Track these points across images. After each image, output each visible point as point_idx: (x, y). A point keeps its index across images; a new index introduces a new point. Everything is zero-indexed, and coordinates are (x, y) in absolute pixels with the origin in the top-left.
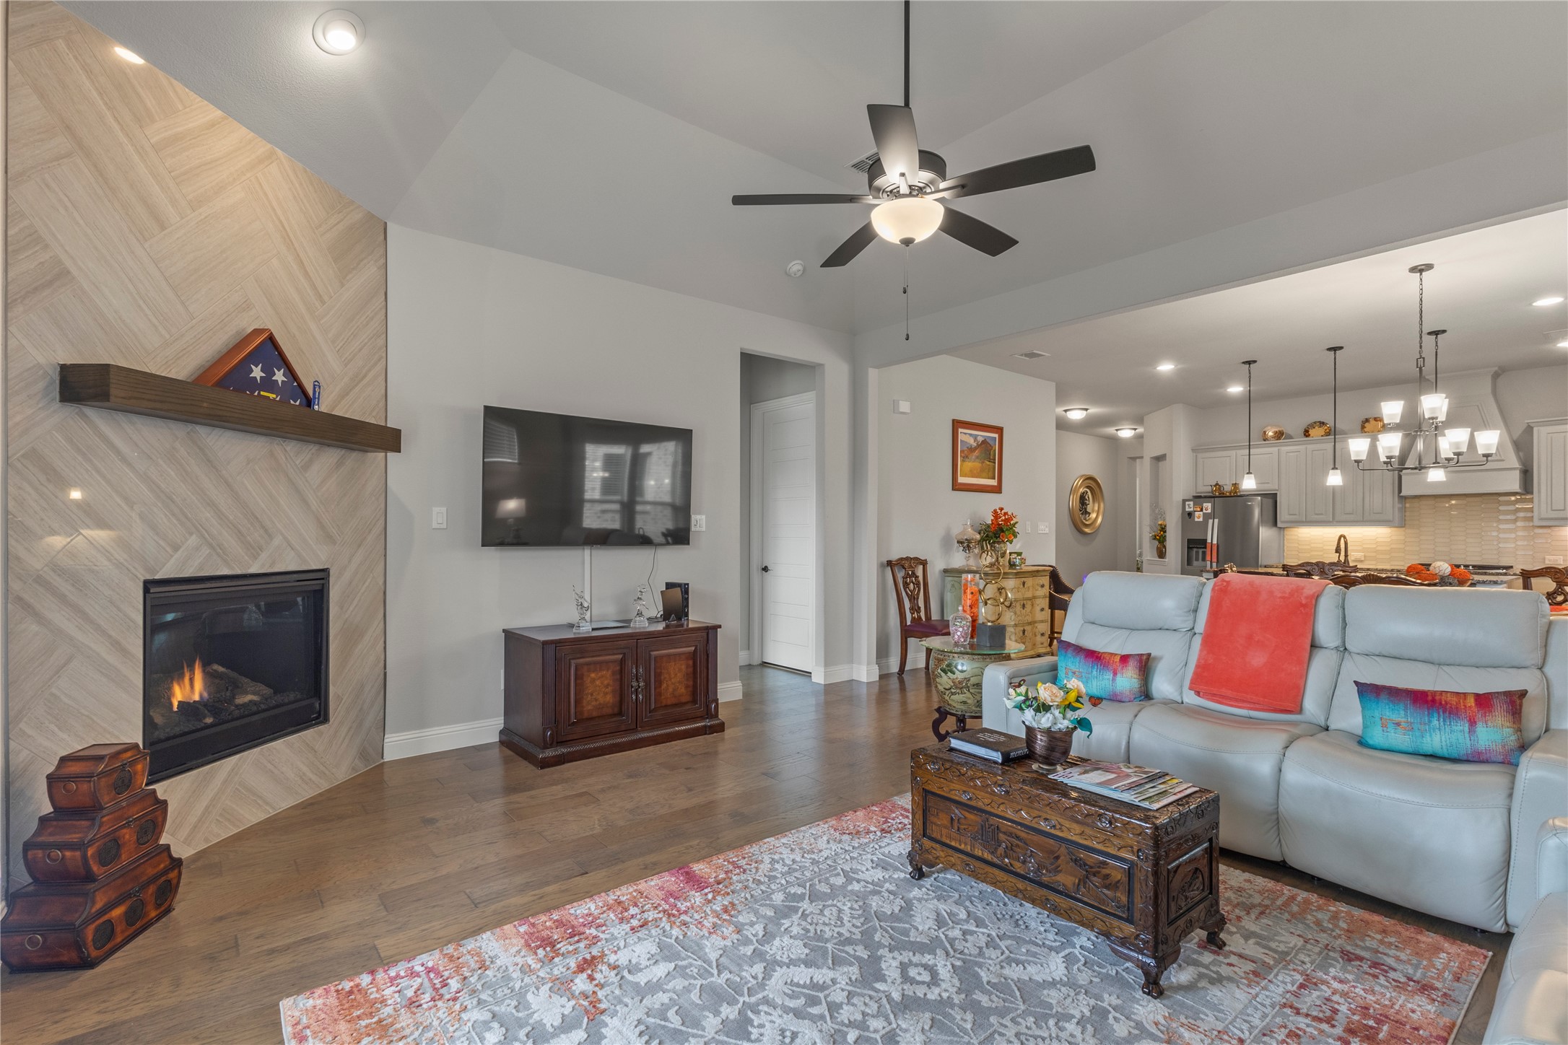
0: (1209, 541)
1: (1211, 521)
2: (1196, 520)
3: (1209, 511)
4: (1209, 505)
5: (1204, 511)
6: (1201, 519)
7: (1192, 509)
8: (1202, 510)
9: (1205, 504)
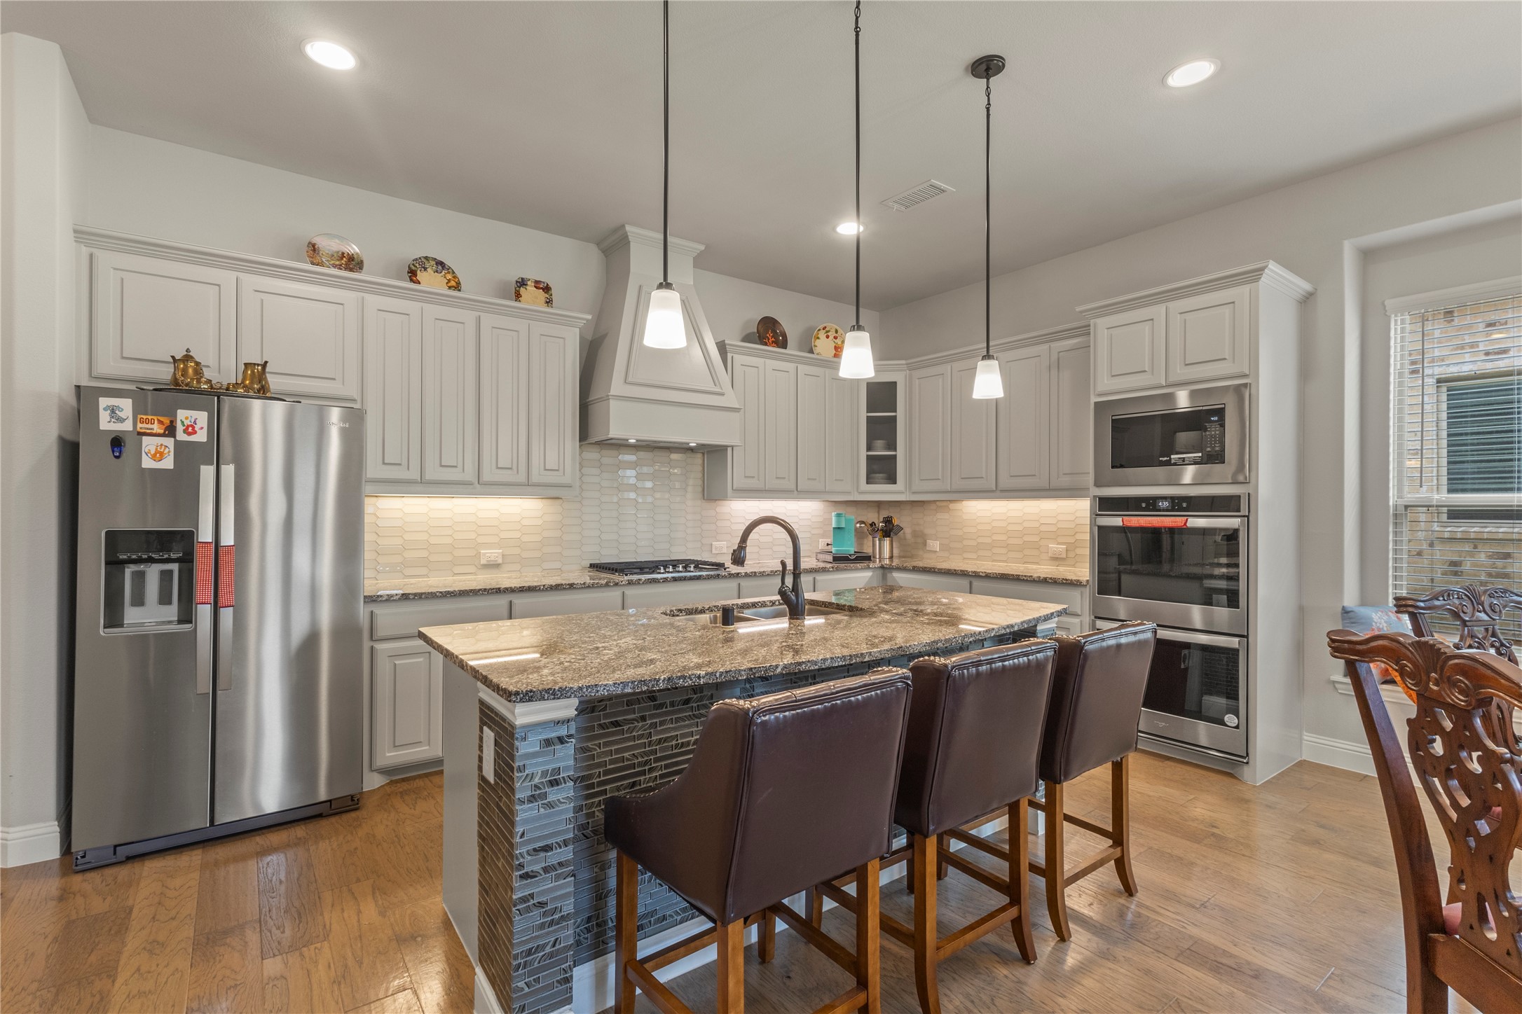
0: (205, 534)
1: (207, 472)
2: (147, 463)
3: (201, 437)
4: (202, 418)
5: (181, 436)
6: (168, 463)
7: (127, 426)
8: (170, 431)
9: (183, 415)
